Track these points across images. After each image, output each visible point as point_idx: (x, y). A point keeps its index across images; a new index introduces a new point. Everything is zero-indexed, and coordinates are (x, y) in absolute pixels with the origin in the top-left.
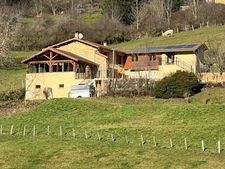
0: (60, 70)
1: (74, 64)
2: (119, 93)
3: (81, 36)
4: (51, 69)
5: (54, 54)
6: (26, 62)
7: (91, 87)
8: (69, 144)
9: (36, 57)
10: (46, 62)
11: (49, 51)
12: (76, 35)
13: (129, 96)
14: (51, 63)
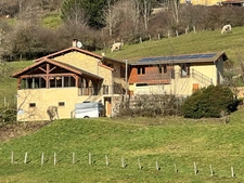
0: (60, 86)
1: (76, 78)
2: (138, 113)
3: (80, 45)
4: (48, 83)
5: (52, 66)
6: (18, 76)
7: (100, 105)
8: (105, 175)
9: (29, 70)
10: (42, 76)
11: (45, 63)
12: (74, 43)
13: (151, 116)
14: (48, 77)
